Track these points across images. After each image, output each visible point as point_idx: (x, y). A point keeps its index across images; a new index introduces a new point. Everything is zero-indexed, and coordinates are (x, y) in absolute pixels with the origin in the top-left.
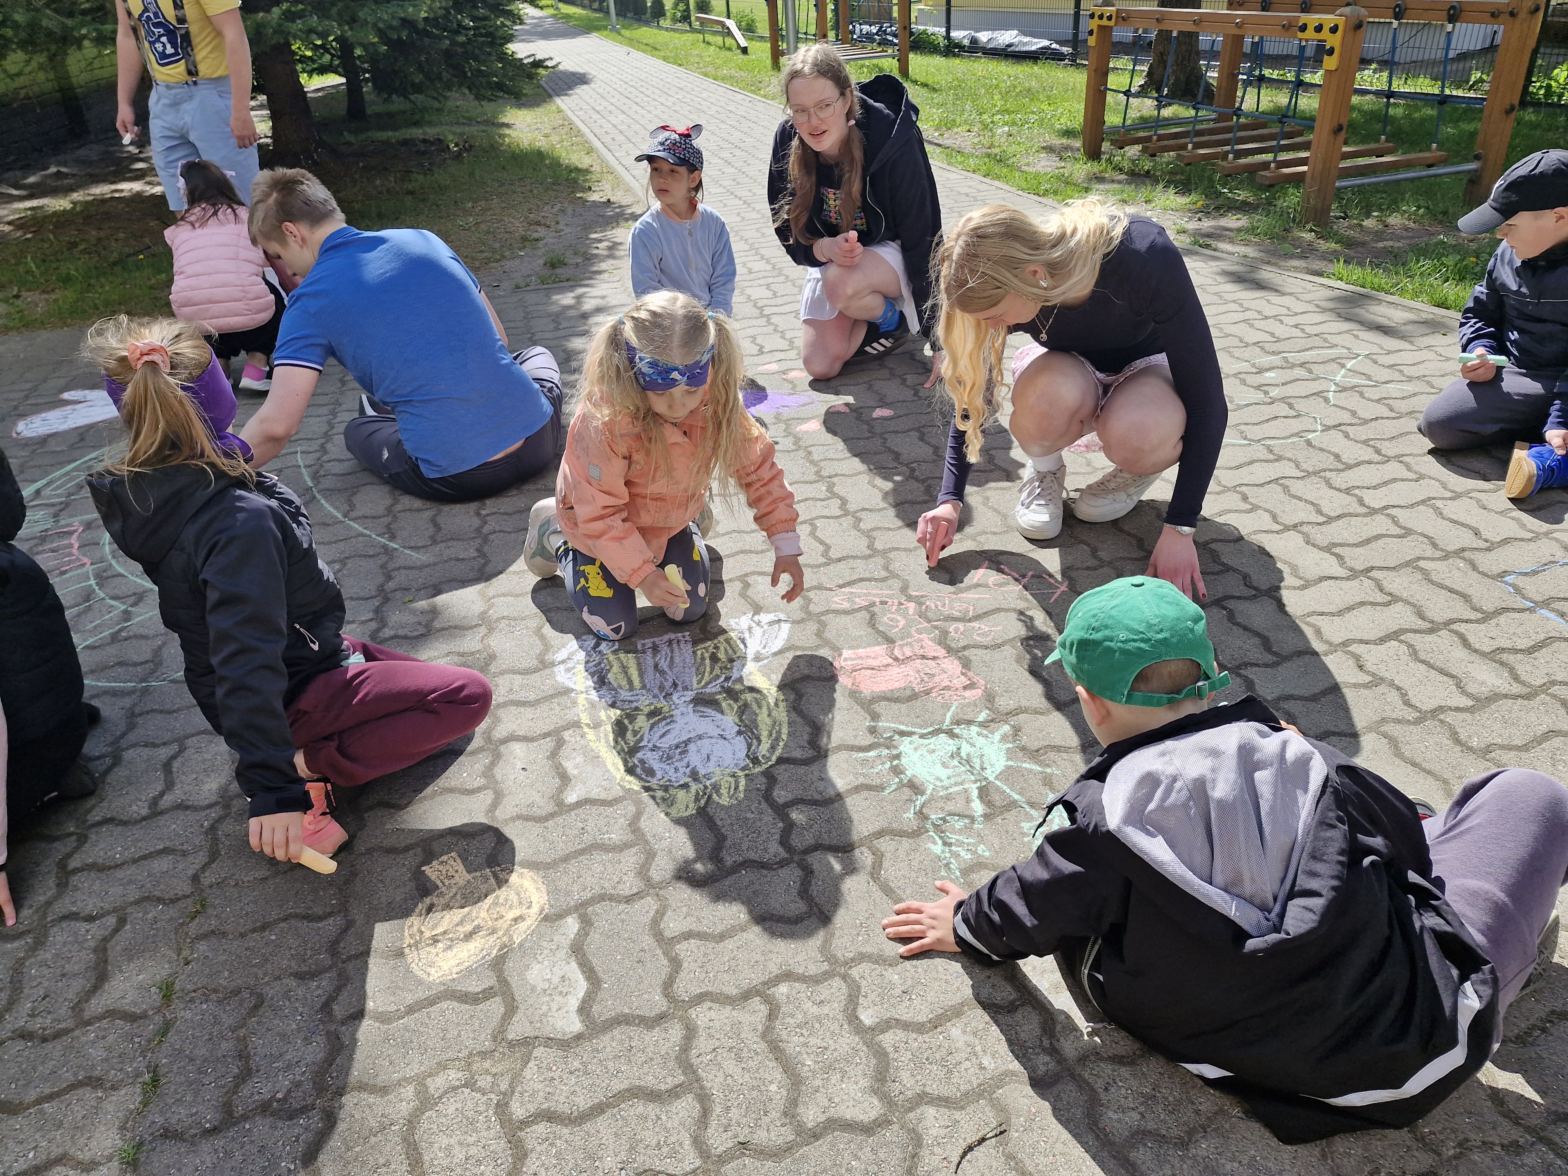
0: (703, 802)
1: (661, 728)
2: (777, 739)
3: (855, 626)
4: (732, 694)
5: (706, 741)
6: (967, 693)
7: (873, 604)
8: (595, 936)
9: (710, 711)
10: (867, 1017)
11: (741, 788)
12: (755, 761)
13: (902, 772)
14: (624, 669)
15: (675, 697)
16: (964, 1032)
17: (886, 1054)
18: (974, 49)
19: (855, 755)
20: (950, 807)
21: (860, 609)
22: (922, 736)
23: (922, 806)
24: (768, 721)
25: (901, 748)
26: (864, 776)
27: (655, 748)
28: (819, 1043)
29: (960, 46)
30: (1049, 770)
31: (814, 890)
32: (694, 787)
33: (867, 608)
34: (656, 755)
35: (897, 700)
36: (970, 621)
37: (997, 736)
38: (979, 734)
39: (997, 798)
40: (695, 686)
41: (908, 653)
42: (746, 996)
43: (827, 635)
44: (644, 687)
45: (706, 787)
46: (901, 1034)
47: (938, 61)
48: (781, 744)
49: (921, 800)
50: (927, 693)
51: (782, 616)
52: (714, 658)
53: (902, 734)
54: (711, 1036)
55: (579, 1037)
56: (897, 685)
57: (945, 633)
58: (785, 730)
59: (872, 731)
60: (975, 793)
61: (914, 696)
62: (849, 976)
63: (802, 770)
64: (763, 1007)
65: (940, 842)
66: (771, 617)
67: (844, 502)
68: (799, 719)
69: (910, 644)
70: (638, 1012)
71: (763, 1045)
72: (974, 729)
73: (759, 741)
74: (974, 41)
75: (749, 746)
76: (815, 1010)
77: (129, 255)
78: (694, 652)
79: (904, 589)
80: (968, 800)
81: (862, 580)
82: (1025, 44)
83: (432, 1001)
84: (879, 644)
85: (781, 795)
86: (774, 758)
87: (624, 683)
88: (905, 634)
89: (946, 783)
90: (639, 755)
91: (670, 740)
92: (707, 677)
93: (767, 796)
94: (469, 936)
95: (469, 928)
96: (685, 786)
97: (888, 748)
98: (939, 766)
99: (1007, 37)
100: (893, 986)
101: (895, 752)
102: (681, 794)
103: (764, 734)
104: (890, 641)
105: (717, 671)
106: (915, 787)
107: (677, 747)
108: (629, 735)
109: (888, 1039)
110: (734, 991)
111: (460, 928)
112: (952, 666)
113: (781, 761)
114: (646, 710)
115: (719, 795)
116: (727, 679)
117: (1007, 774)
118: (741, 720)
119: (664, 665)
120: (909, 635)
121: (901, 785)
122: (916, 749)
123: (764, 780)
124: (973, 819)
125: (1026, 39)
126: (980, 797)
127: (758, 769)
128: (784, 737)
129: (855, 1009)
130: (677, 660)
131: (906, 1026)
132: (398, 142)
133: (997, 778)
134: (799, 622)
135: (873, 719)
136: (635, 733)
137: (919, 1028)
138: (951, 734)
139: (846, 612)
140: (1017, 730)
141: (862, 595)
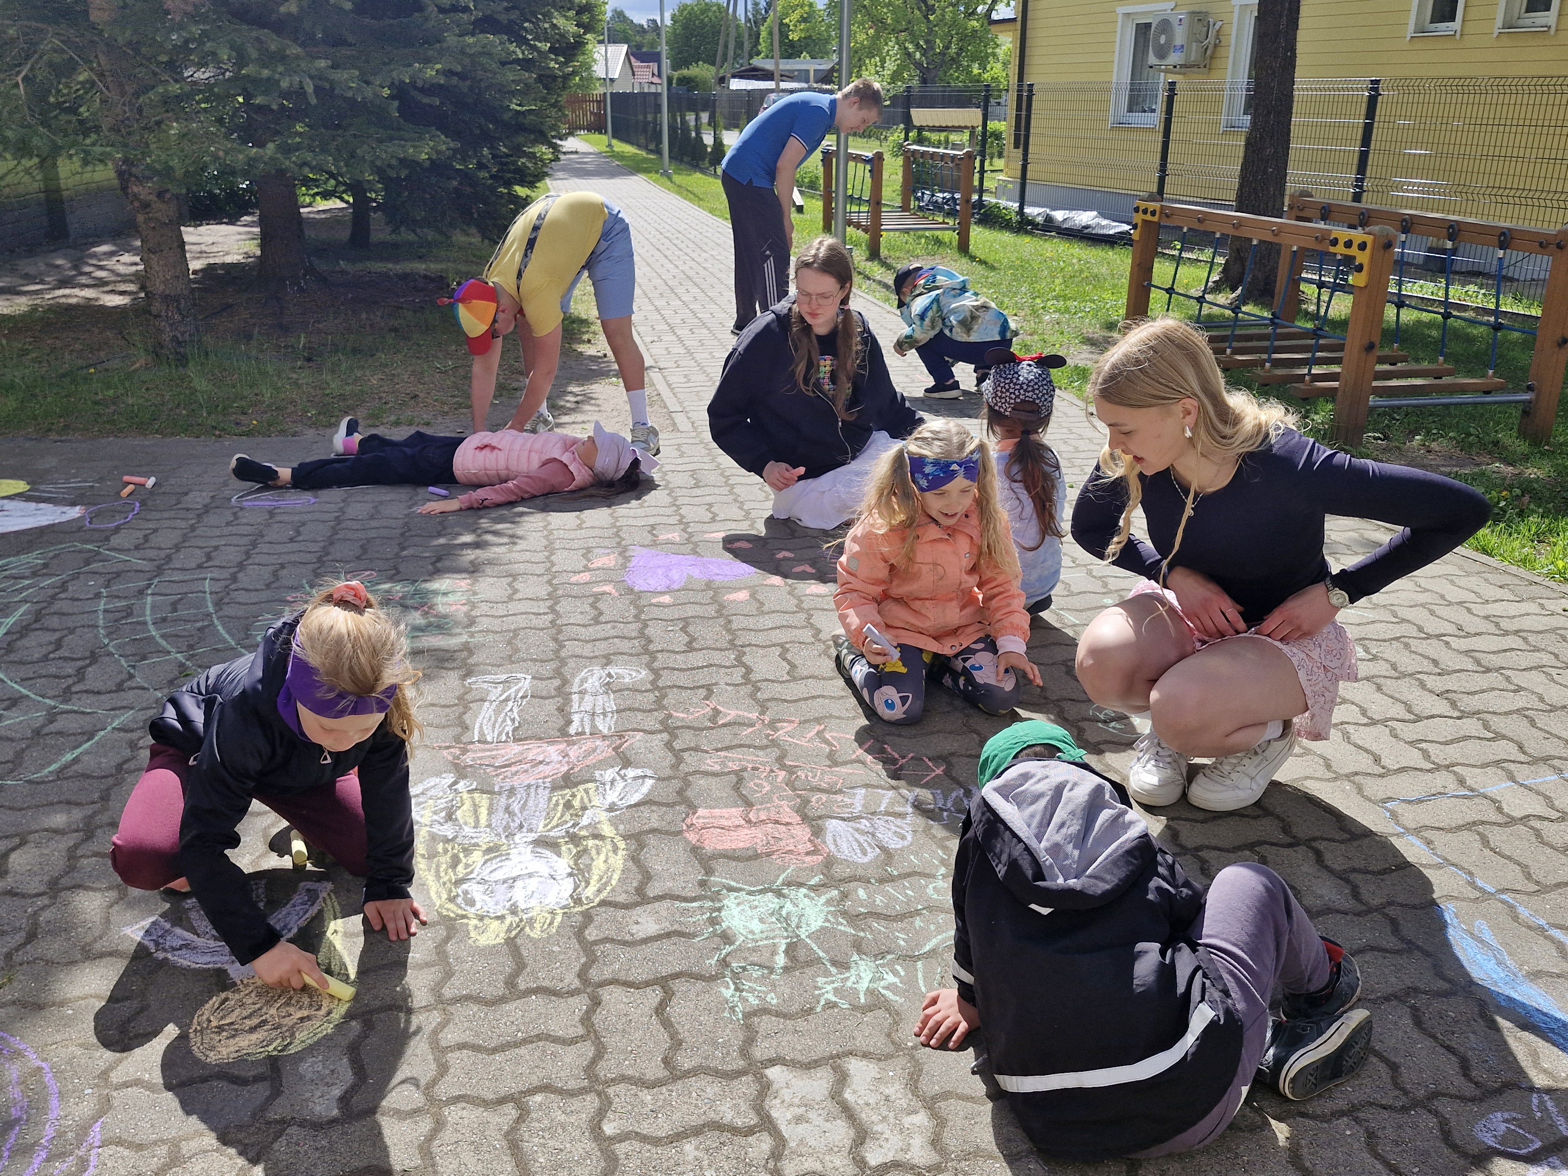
0: (514, 933)
1: (494, 864)
2: (606, 884)
3: (719, 788)
4: (574, 839)
5: (534, 881)
6: (808, 859)
7: (744, 769)
8: (373, 1040)
9: (547, 853)
10: (609, 1129)
11: (556, 924)
12: (578, 901)
13: (719, 924)
14: (476, 807)
15: (517, 838)
16: (697, 1149)
17: (616, 1160)
18: (1049, 227)
19: (677, 904)
20: (755, 958)
21: (729, 773)
22: (750, 893)
23: (728, 955)
24: (603, 867)
25: (725, 902)
26: (681, 923)
27: (483, 882)
28: (558, 1145)
29: (1032, 223)
30: (862, 934)
31: (597, 1019)
32: (509, 919)
33: (736, 773)
34: (481, 888)
35: (737, 859)
36: (835, 793)
37: (823, 899)
38: (805, 896)
39: (802, 954)
40: (540, 828)
41: (763, 816)
42: (501, 1101)
43: (689, 793)
44: (489, 826)
45: (521, 920)
46: (637, 1145)
47: (1007, 237)
48: (609, 888)
49: (728, 949)
50: (768, 855)
51: (649, 772)
52: (568, 805)
53: (731, 889)
54: (457, 1131)
55: (334, 1121)
56: (741, 845)
57: (806, 802)
58: (616, 876)
59: (703, 884)
60: (783, 947)
61: (756, 856)
62: (605, 1094)
63: (620, 913)
64: (513, 1112)
65: (732, 987)
66: (639, 772)
67: (749, 670)
68: (634, 868)
69: (768, 809)
70: (394, 1106)
71: (504, 1143)
72: (803, 891)
73: (588, 884)
74: (1049, 219)
75: (576, 887)
76: (562, 1118)
77: (82, 368)
78: (550, 799)
79: (780, 759)
80: (774, 953)
81: (741, 746)
82: (1103, 227)
83: (204, 1080)
84: (738, 806)
85: (591, 934)
86: (597, 900)
87: (471, 821)
88: (767, 799)
89: (757, 937)
90: (465, 886)
91: (499, 875)
92: (554, 822)
93: (579, 934)
94: (253, 1030)
95: (255, 1021)
96: (501, 918)
97: (713, 900)
98: (756, 921)
99: (1085, 218)
100: (643, 1104)
101: (717, 905)
102: (496, 923)
103: (595, 878)
104: (749, 804)
105: (567, 817)
106: (726, 938)
107: (505, 882)
108: (460, 868)
109: (621, 1149)
110: (491, 1096)
111: (247, 1022)
112: (803, 833)
113: (603, 903)
114: (484, 847)
115: (532, 928)
116: (574, 826)
117: (820, 935)
118: (576, 864)
119: (516, 807)
120: (770, 800)
121: (714, 934)
122: (739, 904)
123: (580, 918)
124: (771, 970)
125: (1105, 222)
126: (786, 952)
127: (578, 909)
128: (614, 882)
129: (600, 1121)
130: (531, 803)
131: (644, 1139)
132: (397, 275)
133: (808, 937)
134: (664, 779)
135: (707, 874)
136: (467, 866)
137: (656, 1141)
138: (779, 894)
139: (715, 774)
140: (844, 896)
141: (735, 760)
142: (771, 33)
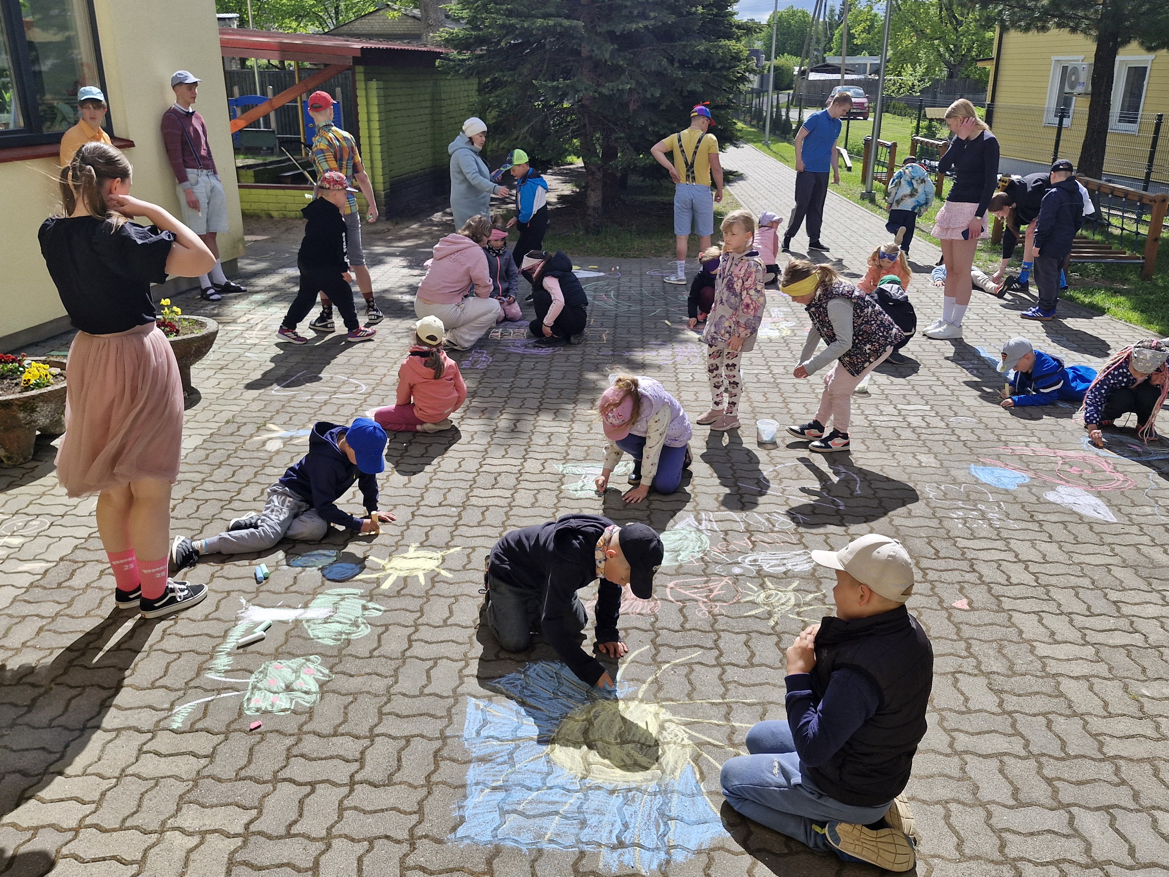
142: (841, 35)
